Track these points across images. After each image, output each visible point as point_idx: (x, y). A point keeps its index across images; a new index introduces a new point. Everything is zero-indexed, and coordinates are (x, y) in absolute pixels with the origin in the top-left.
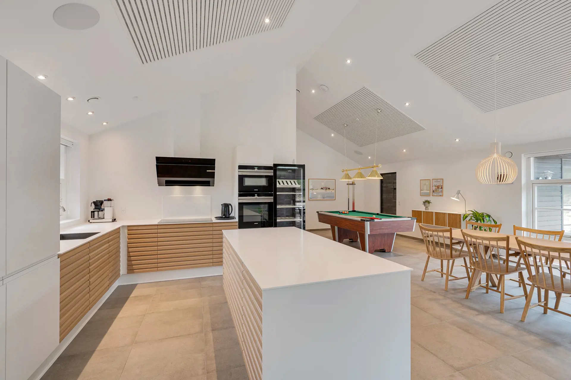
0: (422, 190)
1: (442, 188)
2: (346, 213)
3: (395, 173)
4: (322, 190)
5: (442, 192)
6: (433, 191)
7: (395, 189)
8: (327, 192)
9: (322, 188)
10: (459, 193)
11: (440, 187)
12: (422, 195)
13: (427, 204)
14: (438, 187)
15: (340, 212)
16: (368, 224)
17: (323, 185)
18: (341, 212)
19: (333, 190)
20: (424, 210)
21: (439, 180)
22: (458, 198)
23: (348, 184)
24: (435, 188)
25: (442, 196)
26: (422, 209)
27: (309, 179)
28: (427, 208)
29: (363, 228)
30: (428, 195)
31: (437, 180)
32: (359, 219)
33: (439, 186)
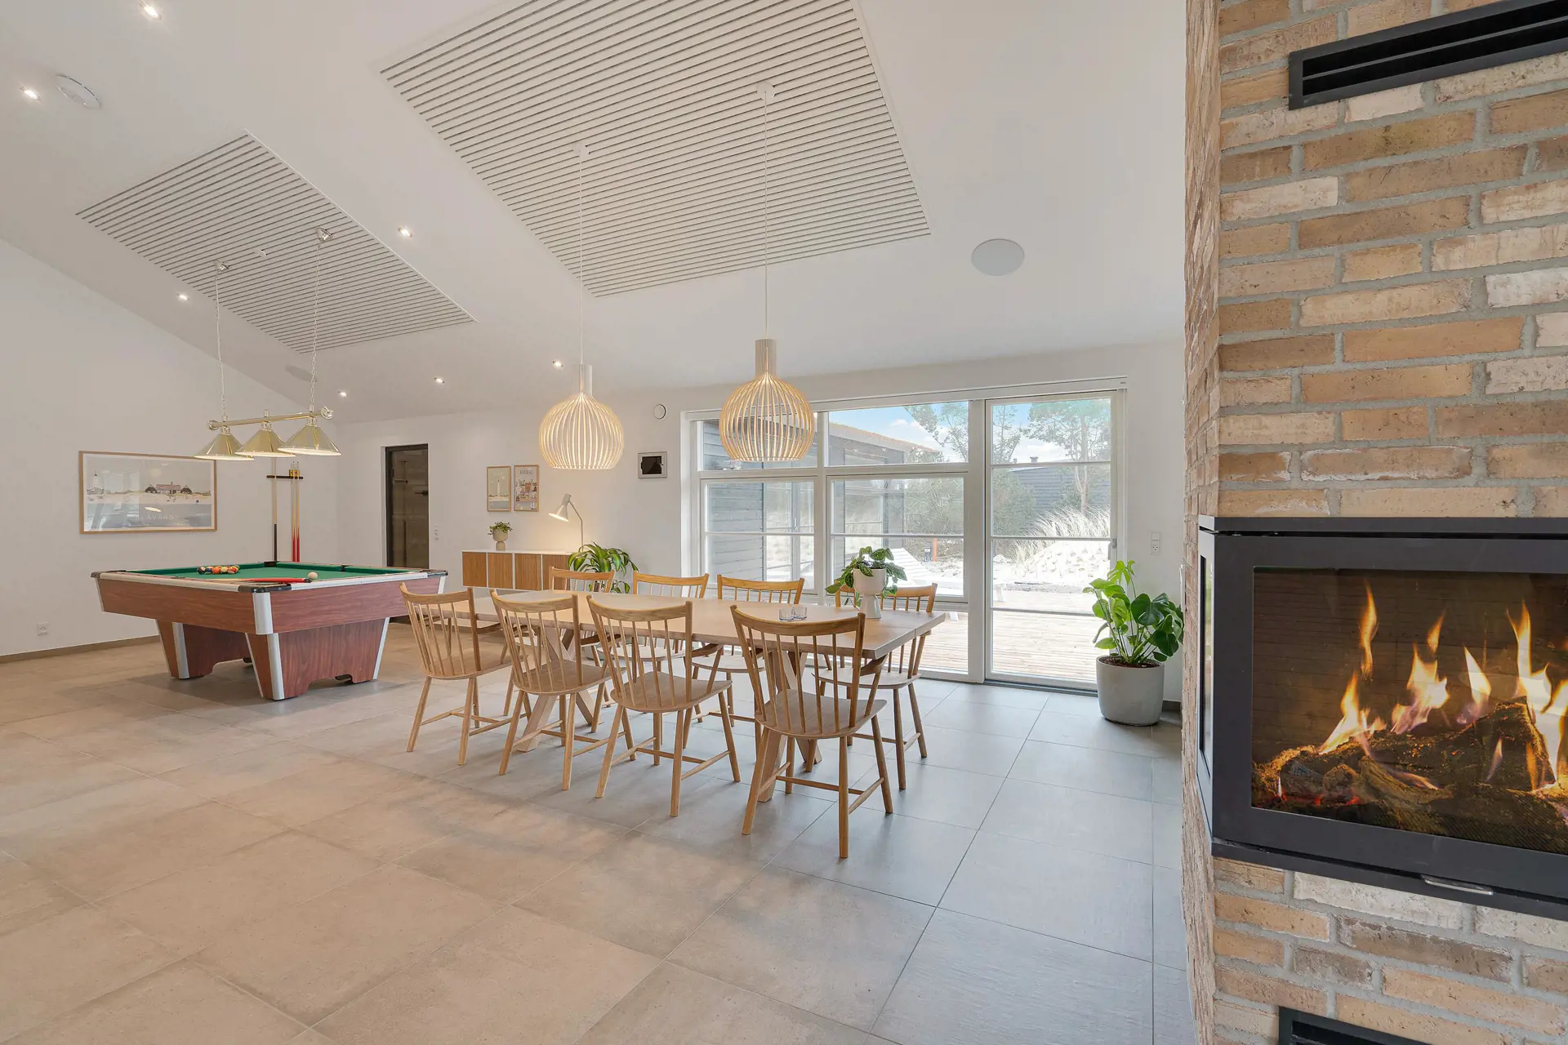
0: (491, 496)
1: (535, 490)
2: (226, 573)
3: (425, 446)
4: (149, 494)
5: (536, 499)
6: (518, 499)
7: (426, 493)
8: (176, 503)
9: (150, 490)
10: (567, 501)
11: (532, 488)
12: (492, 508)
13: (499, 532)
14: (527, 486)
15: (203, 569)
16: (264, 604)
17: (157, 477)
18: (207, 570)
19: (207, 494)
20: (494, 550)
21: (529, 469)
22: (565, 514)
23: (273, 477)
24: (521, 490)
25: (535, 510)
26: (490, 547)
27: (81, 453)
28: (501, 544)
29: (249, 614)
30: (506, 509)
31: (523, 467)
32: (235, 587)
33: (530, 484)
